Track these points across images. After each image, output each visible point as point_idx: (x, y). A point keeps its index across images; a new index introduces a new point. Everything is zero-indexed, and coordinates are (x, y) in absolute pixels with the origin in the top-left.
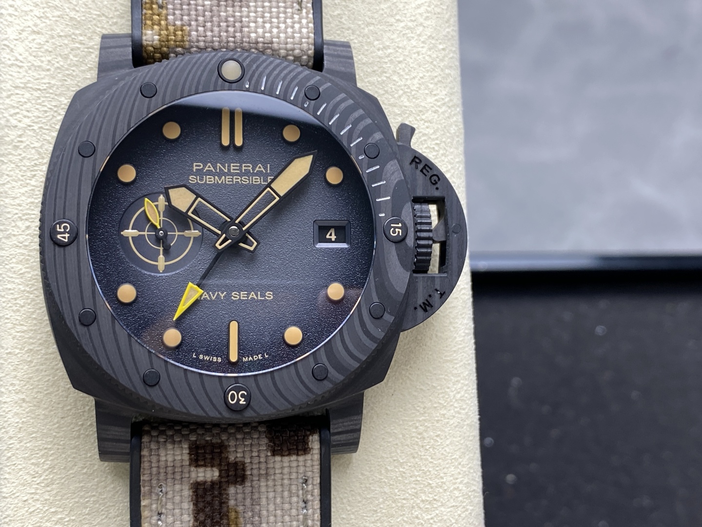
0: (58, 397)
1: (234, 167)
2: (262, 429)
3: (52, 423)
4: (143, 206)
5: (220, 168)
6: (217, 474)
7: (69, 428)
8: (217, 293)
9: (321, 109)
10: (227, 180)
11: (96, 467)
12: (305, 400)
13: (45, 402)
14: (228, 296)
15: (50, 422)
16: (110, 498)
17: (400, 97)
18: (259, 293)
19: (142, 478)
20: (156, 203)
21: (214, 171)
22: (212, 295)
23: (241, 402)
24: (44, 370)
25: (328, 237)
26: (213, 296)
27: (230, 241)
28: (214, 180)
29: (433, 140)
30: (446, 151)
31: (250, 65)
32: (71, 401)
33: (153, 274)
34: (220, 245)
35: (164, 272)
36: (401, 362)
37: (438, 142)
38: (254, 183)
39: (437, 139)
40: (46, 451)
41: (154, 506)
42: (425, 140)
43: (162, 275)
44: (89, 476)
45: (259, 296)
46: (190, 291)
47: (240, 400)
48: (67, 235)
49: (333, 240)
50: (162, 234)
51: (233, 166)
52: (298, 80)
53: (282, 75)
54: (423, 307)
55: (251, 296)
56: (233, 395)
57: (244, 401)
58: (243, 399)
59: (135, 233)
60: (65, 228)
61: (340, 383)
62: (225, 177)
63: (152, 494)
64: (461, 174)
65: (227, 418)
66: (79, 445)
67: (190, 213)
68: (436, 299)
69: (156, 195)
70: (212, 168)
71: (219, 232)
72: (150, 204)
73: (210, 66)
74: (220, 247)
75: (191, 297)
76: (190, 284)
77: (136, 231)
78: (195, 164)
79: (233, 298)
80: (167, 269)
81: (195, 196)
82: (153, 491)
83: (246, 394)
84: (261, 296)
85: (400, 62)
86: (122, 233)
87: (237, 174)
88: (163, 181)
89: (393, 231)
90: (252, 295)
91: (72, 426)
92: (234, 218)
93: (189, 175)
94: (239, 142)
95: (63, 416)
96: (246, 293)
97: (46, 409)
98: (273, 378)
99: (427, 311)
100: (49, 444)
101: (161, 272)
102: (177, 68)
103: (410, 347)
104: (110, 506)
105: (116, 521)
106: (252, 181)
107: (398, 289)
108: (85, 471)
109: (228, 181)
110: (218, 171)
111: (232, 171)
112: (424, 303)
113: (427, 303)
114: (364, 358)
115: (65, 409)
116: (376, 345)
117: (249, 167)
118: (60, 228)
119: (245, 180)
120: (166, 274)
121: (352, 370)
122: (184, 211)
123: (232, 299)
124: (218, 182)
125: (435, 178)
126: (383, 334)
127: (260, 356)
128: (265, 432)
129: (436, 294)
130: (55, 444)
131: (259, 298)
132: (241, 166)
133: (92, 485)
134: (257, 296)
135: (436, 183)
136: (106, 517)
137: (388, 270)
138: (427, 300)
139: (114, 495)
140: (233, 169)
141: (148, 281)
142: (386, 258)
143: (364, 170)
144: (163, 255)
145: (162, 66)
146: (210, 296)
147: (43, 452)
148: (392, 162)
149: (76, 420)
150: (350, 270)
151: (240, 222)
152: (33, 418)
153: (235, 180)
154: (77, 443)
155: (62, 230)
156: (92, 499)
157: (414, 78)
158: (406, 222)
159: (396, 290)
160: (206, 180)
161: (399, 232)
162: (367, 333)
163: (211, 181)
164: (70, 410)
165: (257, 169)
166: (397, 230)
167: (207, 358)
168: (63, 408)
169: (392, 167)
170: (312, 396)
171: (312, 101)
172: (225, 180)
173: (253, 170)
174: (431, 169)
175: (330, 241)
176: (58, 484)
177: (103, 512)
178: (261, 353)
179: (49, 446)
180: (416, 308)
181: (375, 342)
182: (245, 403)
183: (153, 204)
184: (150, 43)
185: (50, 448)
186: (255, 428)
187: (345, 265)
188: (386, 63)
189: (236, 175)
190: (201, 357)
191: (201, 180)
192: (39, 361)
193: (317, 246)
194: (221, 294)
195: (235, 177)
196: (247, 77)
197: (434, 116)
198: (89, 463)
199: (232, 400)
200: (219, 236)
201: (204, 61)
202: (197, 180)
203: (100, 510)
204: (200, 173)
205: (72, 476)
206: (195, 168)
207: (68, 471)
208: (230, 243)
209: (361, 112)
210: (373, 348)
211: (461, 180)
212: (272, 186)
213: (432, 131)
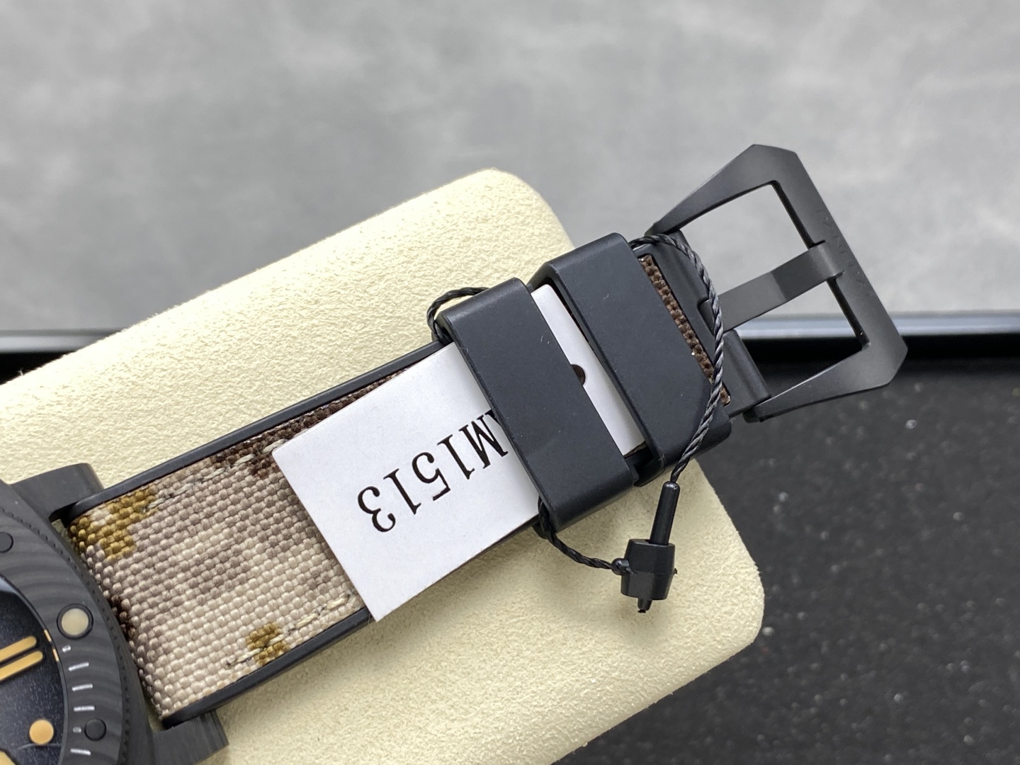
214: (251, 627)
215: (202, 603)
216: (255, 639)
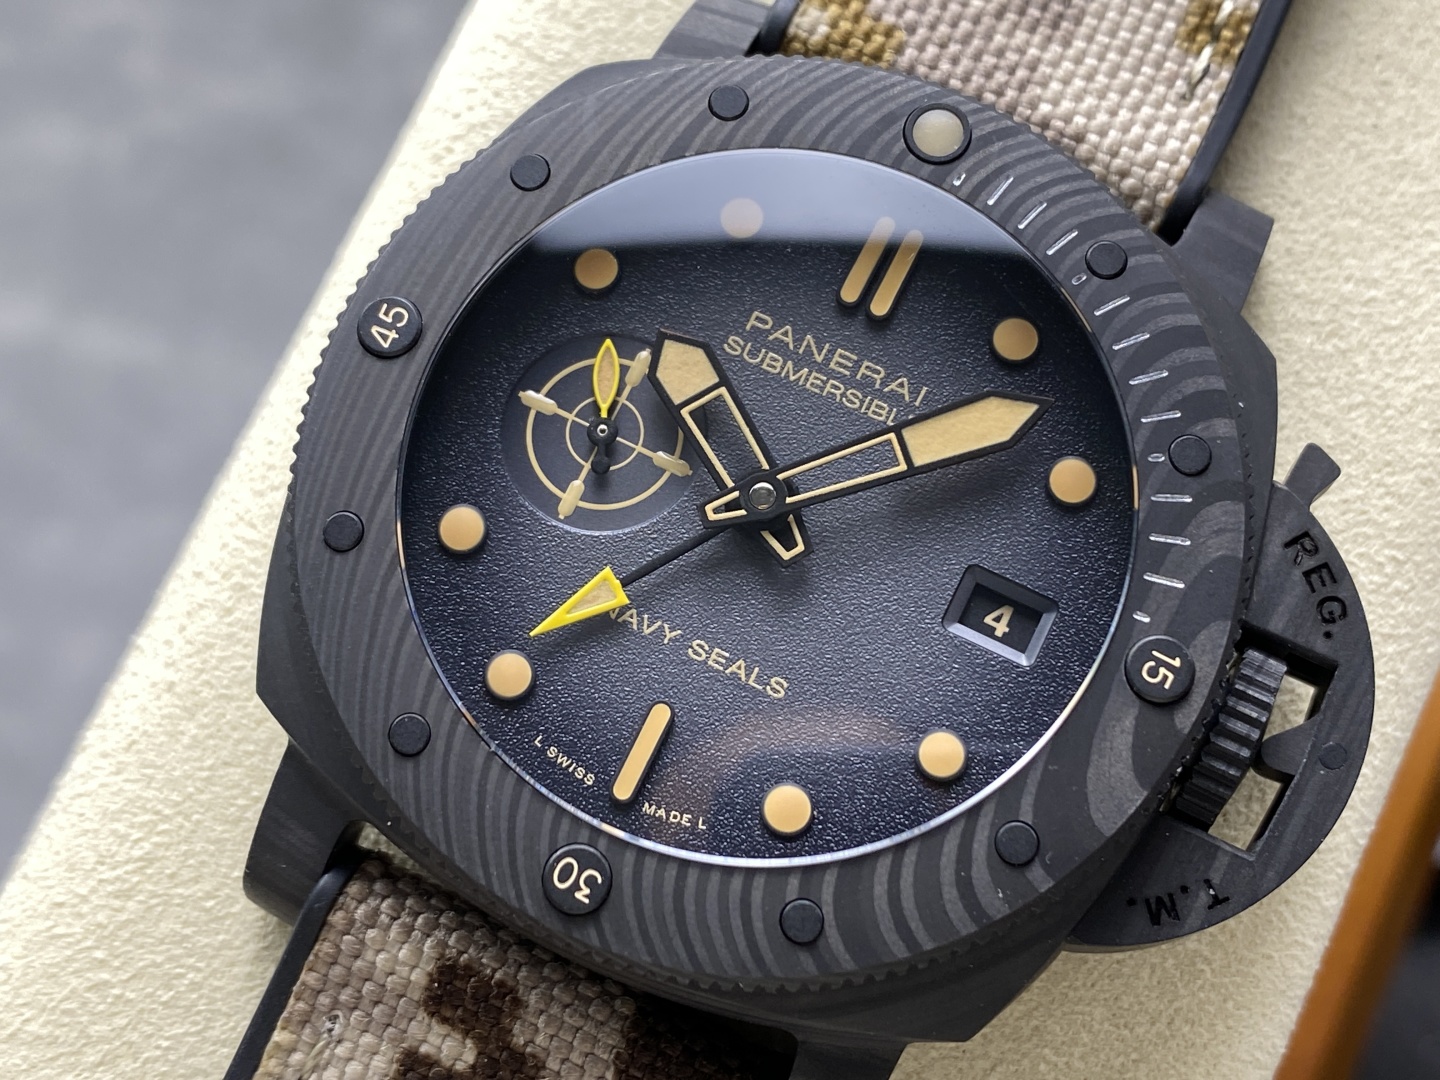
0: (240, 714)
1: (842, 359)
2: (624, 1008)
3: (197, 764)
4: (594, 355)
5: (808, 346)
6: (469, 1056)
7: (227, 793)
8: (659, 623)
9: (1111, 306)
10: (811, 380)
11: (236, 909)
12: (732, 973)
13: (210, 712)
14: (682, 643)
15: (195, 760)
16: (230, 994)
17: (1351, 408)
18: (757, 669)
19: (303, 976)
20: (626, 362)
21: (791, 347)
22: (646, 622)
23: (579, 895)
24: (246, 641)
25: (988, 620)
26: (649, 627)
27: (743, 512)
28: (782, 368)
29: (1390, 545)
30: (1413, 588)
31: (987, 140)
32: (263, 736)
33: (540, 514)
34: (716, 511)
35: (568, 520)
36: (1049, 1037)
37: (1400, 556)
38: (870, 414)
39: (1400, 547)
40: (155, 818)
41: (297, 1057)
42: (1368, 537)
43: (561, 525)
44: (212, 921)
45: (753, 676)
46: (598, 587)
47: (580, 889)
48: (393, 335)
49: (999, 633)
50: (603, 431)
51: (841, 356)
52: (1086, 218)
53: (1054, 191)
54: (1153, 906)
55: (733, 668)
56: (568, 868)
57: (586, 896)
58: (587, 891)
59: (550, 406)
60: (398, 317)
61: (839, 975)
62: (810, 372)
63: (308, 1025)
64: (1427, 664)
65: (531, 918)
66: (228, 840)
67: (685, 412)
68: (1197, 905)
69: (637, 344)
70: (789, 339)
71: (731, 484)
72: (611, 356)
73: (892, 106)
74: (712, 517)
75: (595, 600)
76: (608, 570)
77: (552, 402)
78: (756, 314)
79: (690, 650)
80: (578, 517)
81: (717, 380)
82: (313, 1018)
83: (600, 881)
84: (758, 680)
85: (1388, 329)
86: (521, 394)
87: (841, 378)
88: (667, 320)
89: (1150, 668)
90: (739, 668)
91: (235, 792)
92: (780, 464)
93: (730, 333)
94: (880, 306)
95: (229, 760)
96: (727, 655)
97: (203, 726)
98: (681, 879)
99: (1158, 923)
100: (167, 806)
101: (561, 517)
102: (816, 80)
103: (1091, 1014)
104: (219, 1010)
105: (214, 1052)
106: (868, 408)
107: (1096, 816)
108: (210, 904)
109: (812, 384)
110: (801, 351)
111: (832, 365)
112: (1159, 900)
113: (1169, 904)
114: (928, 945)
115: (242, 747)
116: (972, 928)
117: (879, 373)
118: (386, 314)
119: (853, 399)
120: (567, 527)
121: (887, 960)
122: (677, 401)
123: (686, 654)
124: (787, 376)
125: (1335, 607)
126: (1006, 910)
127: (686, 817)
128: (627, 1017)
129: (1202, 894)
130: (179, 813)
131: (751, 682)
132: (858, 364)
133: (206, 945)
134: (748, 676)
135: (1333, 621)
136: (198, 1033)
137: (1094, 757)
138: (1171, 896)
139: (240, 992)
140: (838, 363)
141: (521, 524)
142: (1100, 728)
143: (1148, 490)
144: (584, 482)
145: (787, 64)
146: (640, 623)
147: (146, 817)
148: (1228, 505)
149: (250, 784)
150: (1003, 723)
151: (787, 481)
152: (166, 733)
153: (828, 387)
154: (226, 835)
155: (389, 320)
156: (191, 976)
157: (1407, 379)
158: (1198, 666)
159: (1090, 817)
160: (762, 361)
161: (1165, 678)
162: (965, 886)
163: (774, 367)
164: (251, 754)
165: (893, 386)
166: (1162, 671)
167: (564, 761)
168: (239, 742)
169: (1226, 514)
170: (756, 974)
171: (1096, 279)
172: (807, 380)
173: (884, 384)
174: (1334, 580)
175: (989, 632)
176: (140, 902)
177: (198, 1018)
178: (691, 813)
179: (167, 812)
180: (1132, 902)
181: (974, 919)
182: (587, 901)
183: (617, 360)
184: (804, 35)
185: (167, 816)
186: (607, 998)
187: (997, 704)
188: (1353, 317)
189: (835, 378)
190: (552, 752)
191: (753, 354)
192: (245, 618)
193: (950, 629)
194: (667, 630)
195: (832, 381)
196: (968, 162)
197: (1419, 491)
198: (227, 891)
199: (562, 880)
200: (726, 491)
201: (885, 89)
202: (743, 349)
203: (195, 1009)
204: (758, 338)
205: (177, 901)
206: (752, 322)
207: (176, 886)
208: (742, 517)
209: (1207, 353)
210: (964, 933)
211: (1421, 679)
212: (907, 433)
213: (1396, 523)
214: (1170, 25)
215: (1067, 43)
216: (1191, 36)
